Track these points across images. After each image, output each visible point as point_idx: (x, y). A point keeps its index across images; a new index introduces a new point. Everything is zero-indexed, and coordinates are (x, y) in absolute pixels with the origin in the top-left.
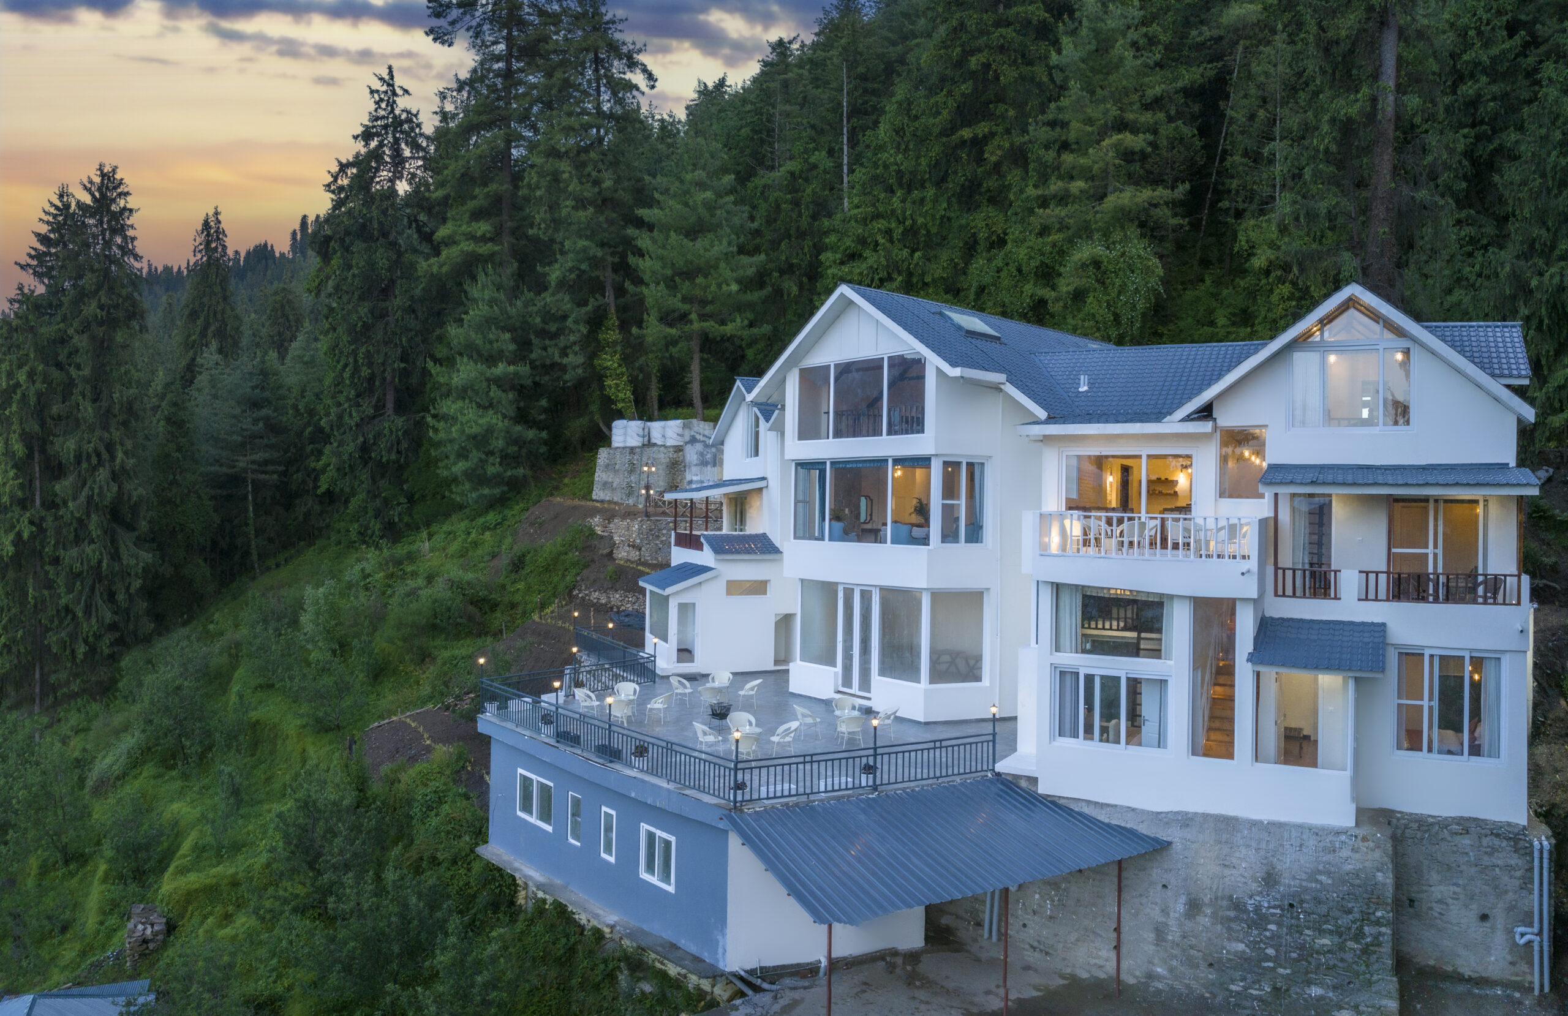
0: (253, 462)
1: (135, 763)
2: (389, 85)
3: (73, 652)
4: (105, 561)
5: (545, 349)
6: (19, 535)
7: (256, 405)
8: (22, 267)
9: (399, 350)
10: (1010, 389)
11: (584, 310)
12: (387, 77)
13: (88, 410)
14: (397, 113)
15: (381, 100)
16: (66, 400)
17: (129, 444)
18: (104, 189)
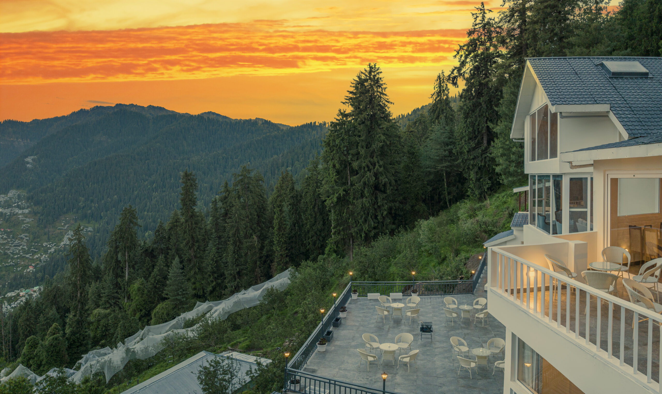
0: (444, 167)
2: (481, 10)
3: (361, 236)
6: (339, 195)
7: (447, 145)
8: (344, 103)
10: (611, 116)
12: (481, 7)
13: (362, 152)
14: (486, 20)
15: (477, 17)
16: (357, 148)
17: (381, 163)
18: (370, 72)
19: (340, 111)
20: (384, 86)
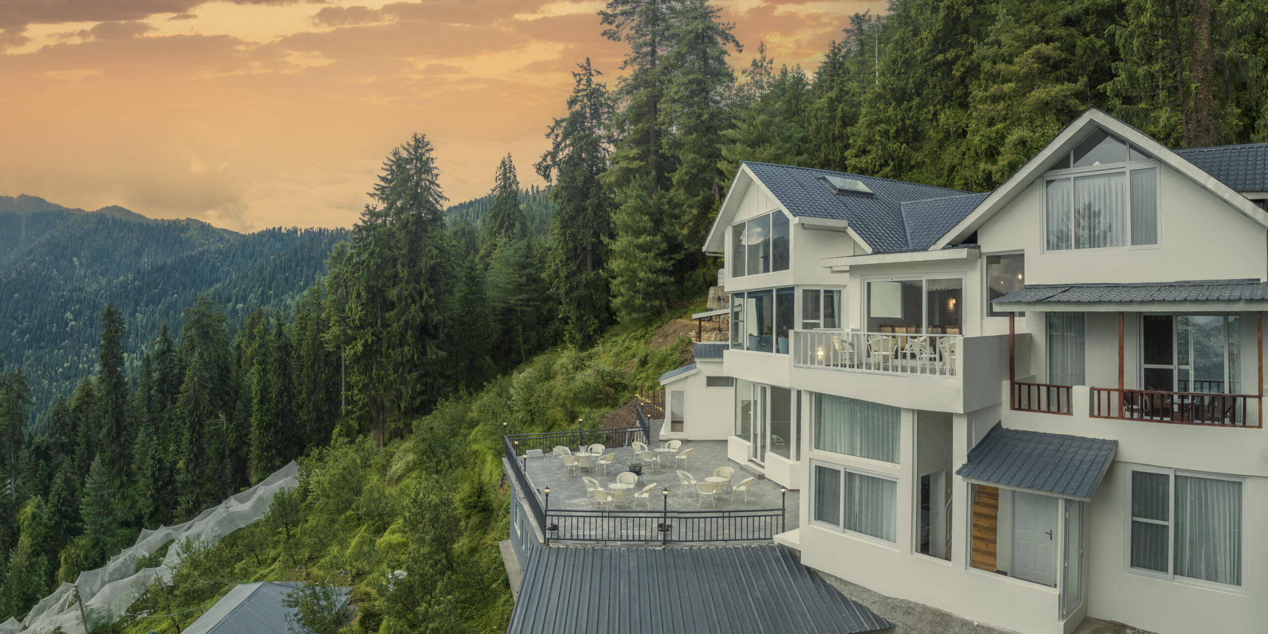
0: (520, 300)
1: (409, 469)
2: (586, 69)
3: (399, 406)
4: (416, 356)
5: (672, 225)
6: (366, 341)
7: (524, 267)
8: (371, 195)
9: (592, 230)
10: (850, 231)
11: (696, 199)
12: (585, 65)
13: (404, 273)
14: (593, 86)
15: (581, 79)
16: (394, 267)
17: (432, 291)
18: (416, 148)
19: (367, 206)
20: (435, 172)
